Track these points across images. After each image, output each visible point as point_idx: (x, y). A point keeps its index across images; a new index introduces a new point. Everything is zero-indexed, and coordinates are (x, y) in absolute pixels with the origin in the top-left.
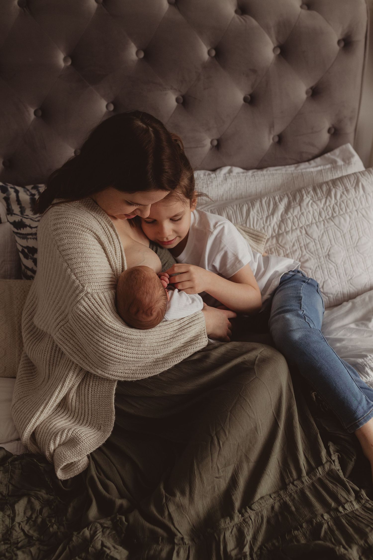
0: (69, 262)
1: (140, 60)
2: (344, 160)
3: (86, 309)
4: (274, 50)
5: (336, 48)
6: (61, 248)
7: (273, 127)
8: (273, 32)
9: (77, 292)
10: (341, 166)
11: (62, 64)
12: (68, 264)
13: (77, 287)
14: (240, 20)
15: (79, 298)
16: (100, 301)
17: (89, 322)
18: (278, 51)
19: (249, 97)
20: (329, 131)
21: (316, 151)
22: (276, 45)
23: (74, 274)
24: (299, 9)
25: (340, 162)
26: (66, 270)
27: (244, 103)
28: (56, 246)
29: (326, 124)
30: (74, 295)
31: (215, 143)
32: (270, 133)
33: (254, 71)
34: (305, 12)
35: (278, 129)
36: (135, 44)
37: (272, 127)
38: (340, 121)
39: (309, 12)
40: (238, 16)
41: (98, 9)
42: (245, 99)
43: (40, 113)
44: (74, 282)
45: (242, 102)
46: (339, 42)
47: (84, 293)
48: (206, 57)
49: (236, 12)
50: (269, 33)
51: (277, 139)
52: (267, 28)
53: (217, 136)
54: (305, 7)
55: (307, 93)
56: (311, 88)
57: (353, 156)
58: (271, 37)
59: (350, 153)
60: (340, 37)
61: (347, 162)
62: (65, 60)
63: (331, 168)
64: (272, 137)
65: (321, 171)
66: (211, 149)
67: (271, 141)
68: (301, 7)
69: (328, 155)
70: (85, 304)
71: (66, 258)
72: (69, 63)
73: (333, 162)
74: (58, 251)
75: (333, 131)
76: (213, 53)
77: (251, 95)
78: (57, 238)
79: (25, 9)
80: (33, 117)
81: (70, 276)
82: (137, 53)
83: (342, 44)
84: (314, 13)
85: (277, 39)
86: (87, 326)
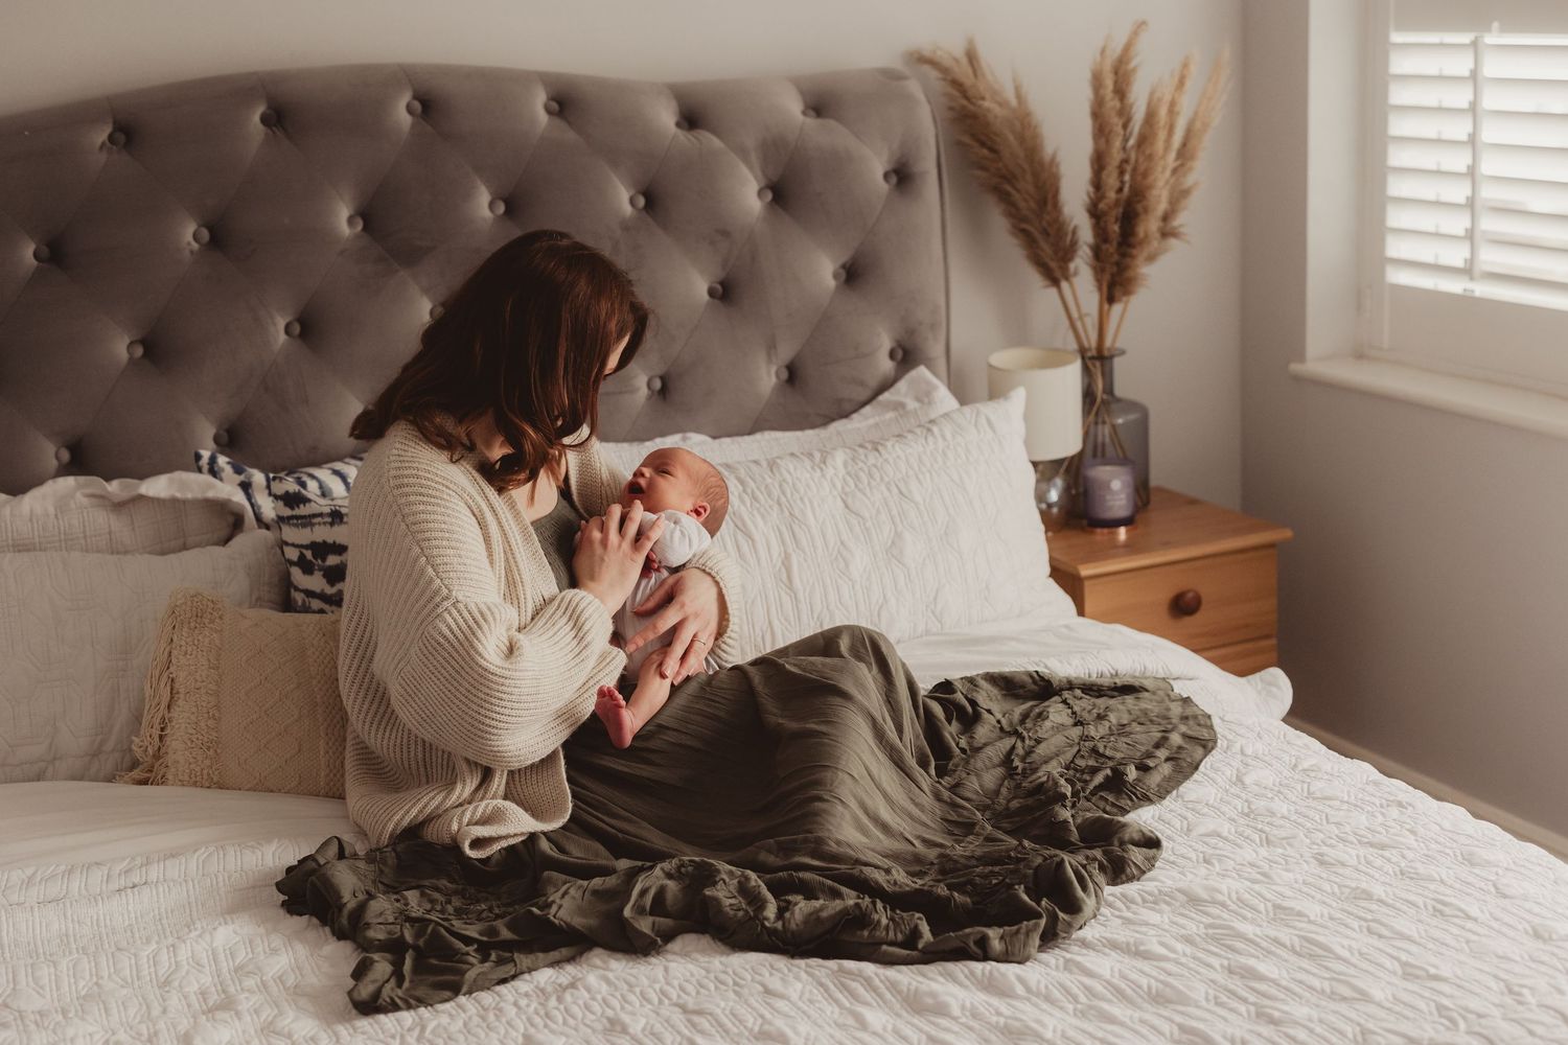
0: (423, 544)
1: (499, 219)
2: (918, 400)
3: (451, 630)
4: (760, 193)
5: (883, 187)
6: (411, 518)
7: (775, 347)
8: (754, 157)
9: (438, 599)
10: (915, 409)
11: (345, 230)
12: (422, 549)
13: (437, 592)
14: (689, 140)
15: (439, 610)
16: (479, 616)
17: (455, 654)
18: (769, 196)
19: (719, 287)
20: (892, 355)
21: (864, 394)
22: (763, 185)
23: (433, 566)
24: (801, 117)
25: (912, 405)
26: (416, 559)
27: (711, 300)
28: (399, 515)
29: (885, 343)
30: (431, 605)
31: (658, 384)
32: (770, 361)
33: (725, 234)
34: (811, 122)
35: (786, 353)
36: (487, 187)
37: (771, 347)
38: (911, 332)
39: (819, 121)
40: (685, 133)
41: (413, 126)
42: (711, 293)
43: (297, 329)
44: (431, 581)
45: (706, 297)
46: (886, 176)
47: (451, 601)
48: (628, 209)
49: (678, 125)
50: (746, 160)
51: (785, 375)
52: (743, 153)
53: (660, 370)
54: (812, 113)
55: (836, 276)
56: (844, 266)
57: (935, 388)
58: (751, 168)
59: (928, 383)
60: (888, 167)
61: (926, 400)
62: (350, 221)
63: (897, 418)
64: (773, 369)
65: (877, 424)
66: (649, 398)
67: (774, 379)
68: (804, 113)
69: (886, 396)
70: (450, 620)
71: (420, 536)
72: (360, 226)
73: (899, 406)
74: (403, 524)
75: (900, 354)
76: (641, 202)
77: (722, 283)
78: (403, 500)
79: (274, 128)
80: (282, 337)
81: (422, 571)
82: (491, 205)
83: (894, 179)
84: (832, 123)
85: (763, 172)
86: (449, 664)
